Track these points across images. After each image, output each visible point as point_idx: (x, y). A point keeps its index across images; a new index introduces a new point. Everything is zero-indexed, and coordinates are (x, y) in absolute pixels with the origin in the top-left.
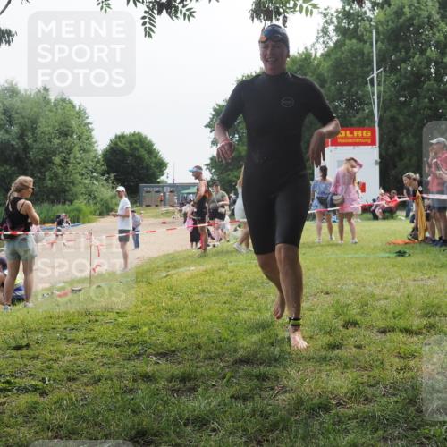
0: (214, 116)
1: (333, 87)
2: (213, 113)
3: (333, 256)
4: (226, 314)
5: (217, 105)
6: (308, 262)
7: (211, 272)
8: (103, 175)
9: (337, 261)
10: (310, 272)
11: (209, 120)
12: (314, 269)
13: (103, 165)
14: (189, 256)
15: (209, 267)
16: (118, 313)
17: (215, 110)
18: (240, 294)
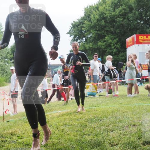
0: (72, 28)
1: (137, 12)
2: (71, 26)
3: (137, 105)
4: (78, 137)
5: (74, 22)
6: (123, 108)
7: (70, 114)
8: (11, 60)
9: (139, 107)
10: (125, 114)
11: (69, 30)
12: (127, 112)
13: (11, 54)
14: (58, 105)
15: (69, 111)
16: (18, 136)
17: (72, 24)
18: (86, 126)
